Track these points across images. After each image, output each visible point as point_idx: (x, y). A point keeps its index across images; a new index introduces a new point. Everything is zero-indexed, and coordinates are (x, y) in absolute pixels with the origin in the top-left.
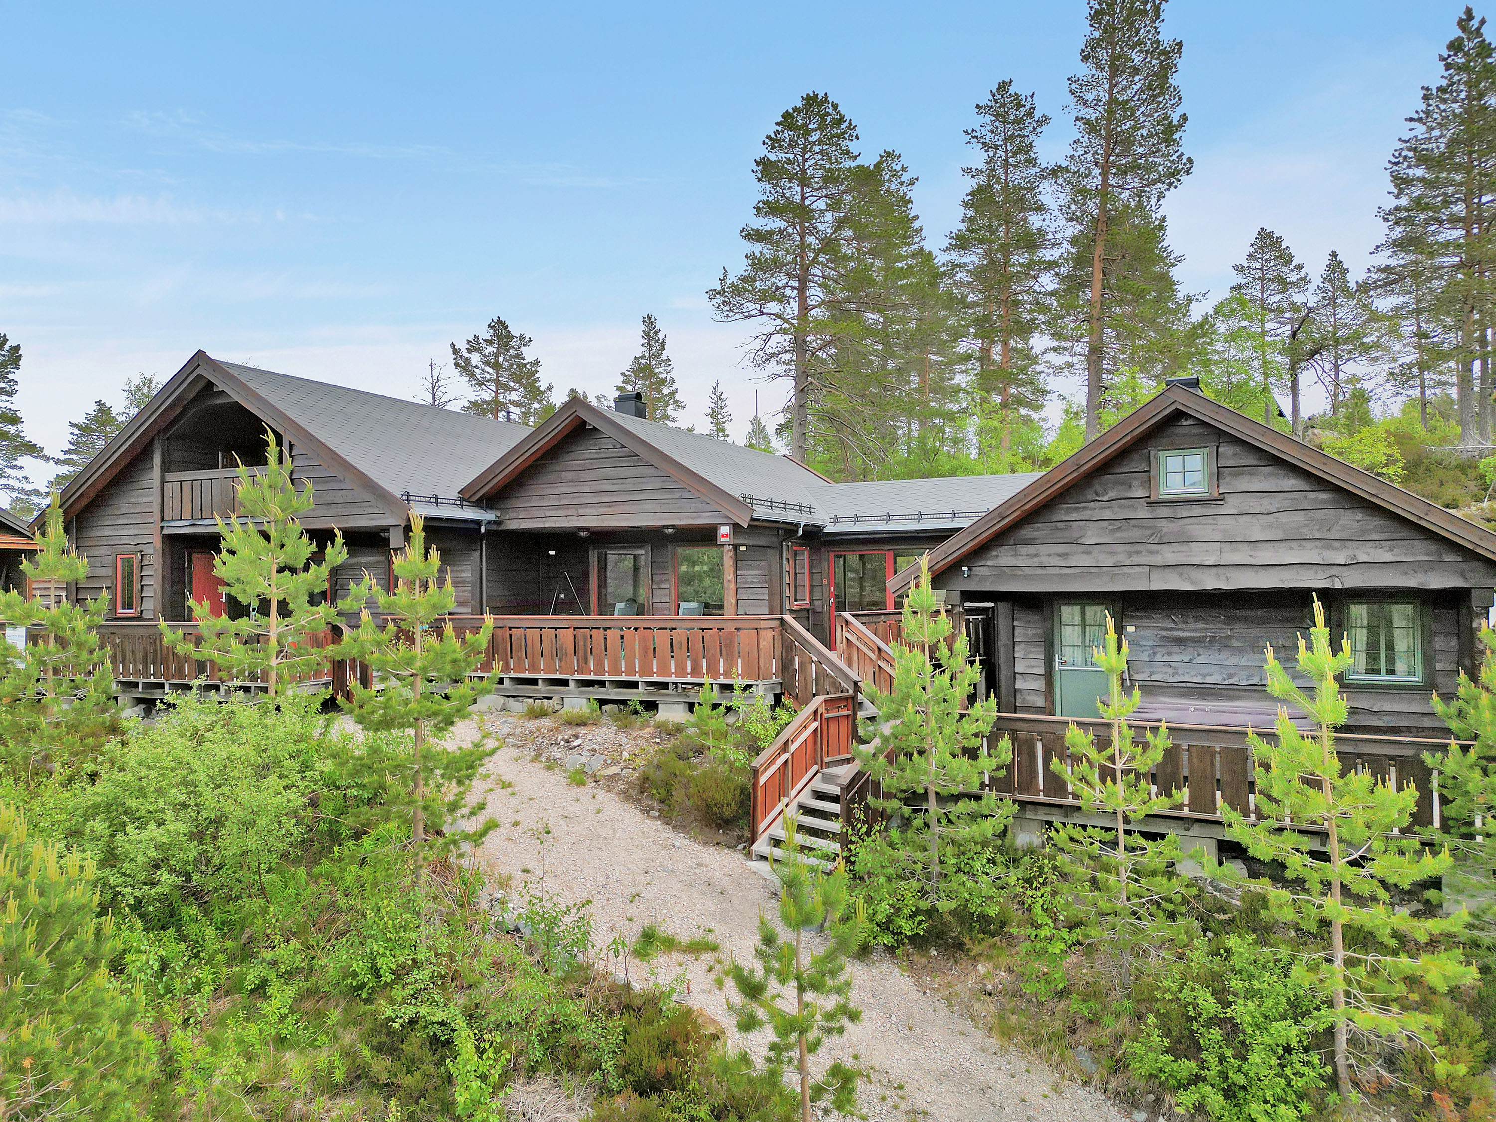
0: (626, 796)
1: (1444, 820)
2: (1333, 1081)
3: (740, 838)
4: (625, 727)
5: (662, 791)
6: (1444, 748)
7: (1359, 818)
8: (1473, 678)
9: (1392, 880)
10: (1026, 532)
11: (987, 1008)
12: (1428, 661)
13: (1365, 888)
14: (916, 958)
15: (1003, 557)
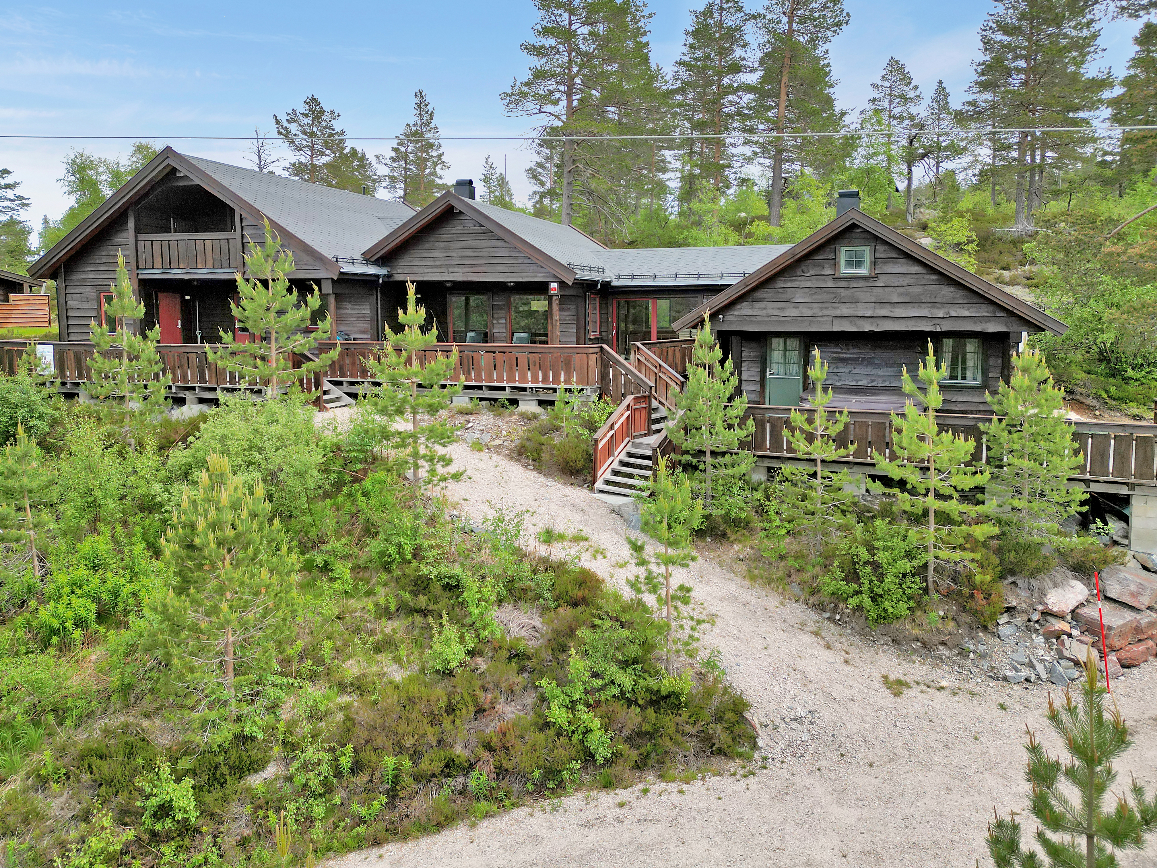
0: (510, 457)
1: (988, 458)
2: (926, 591)
3: (585, 480)
4: (499, 415)
5: (535, 454)
6: (990, 420)
7: (945, 456)
8: (1007, 383)
9: (959, 488)
10: (758, 294)
11: (742, 567)
12: (985, 372)
13: (947, 491)
14: (699, 543)
15: (744, 309)
